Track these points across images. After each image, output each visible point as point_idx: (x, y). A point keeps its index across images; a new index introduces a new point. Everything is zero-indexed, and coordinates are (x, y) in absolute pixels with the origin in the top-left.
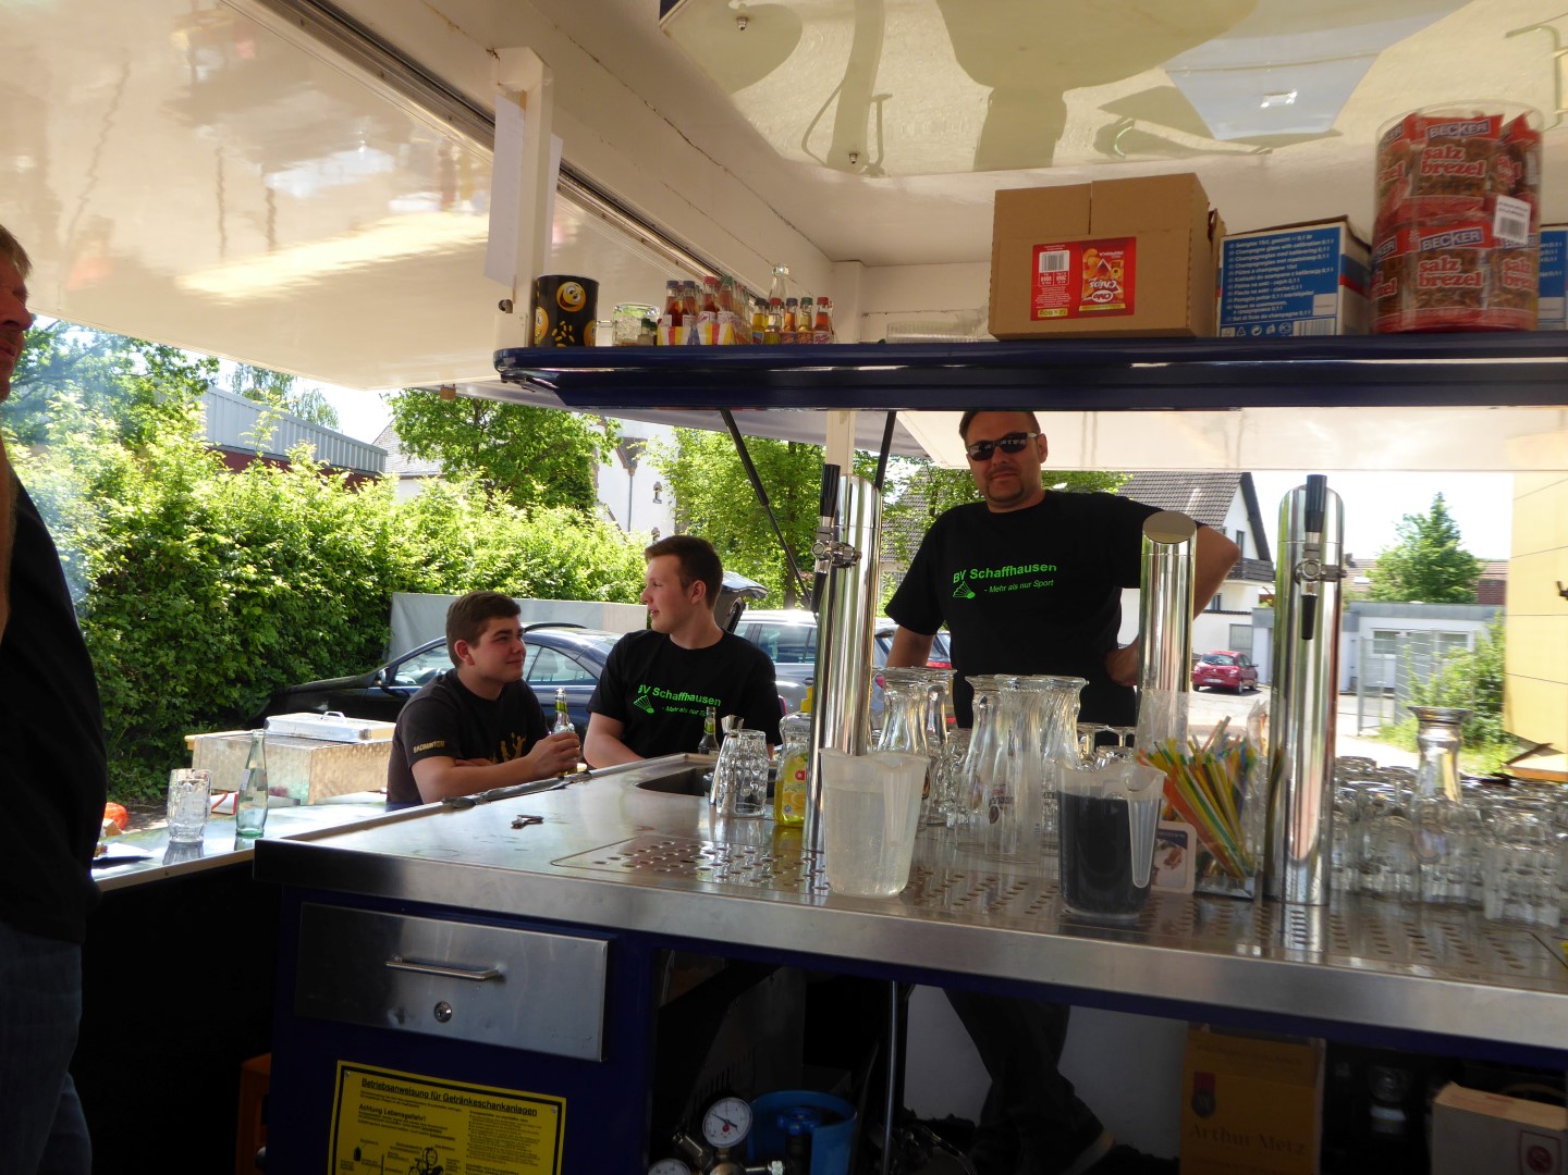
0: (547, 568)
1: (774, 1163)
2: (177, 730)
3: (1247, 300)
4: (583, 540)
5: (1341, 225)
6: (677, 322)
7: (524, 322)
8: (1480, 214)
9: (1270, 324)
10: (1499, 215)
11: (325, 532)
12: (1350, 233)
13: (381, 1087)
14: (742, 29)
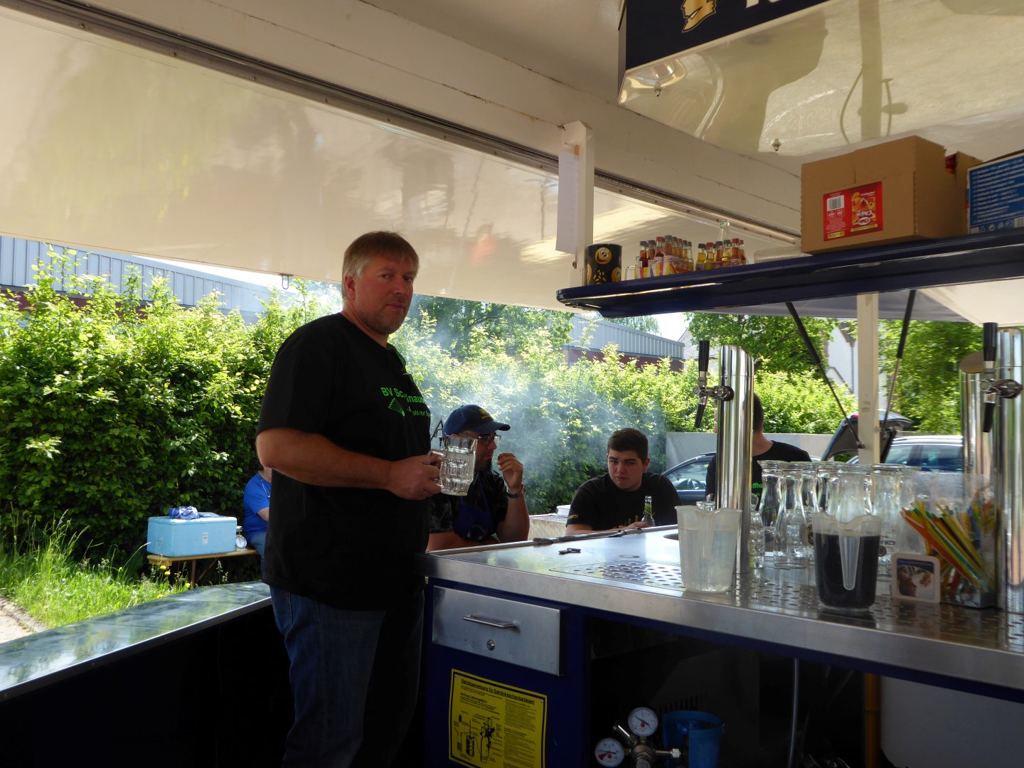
0: (770, 413)
1: (674, 750)
4: (797, 393)
9: (1000, 222)
11: (623, 396)
13: (469, 684)
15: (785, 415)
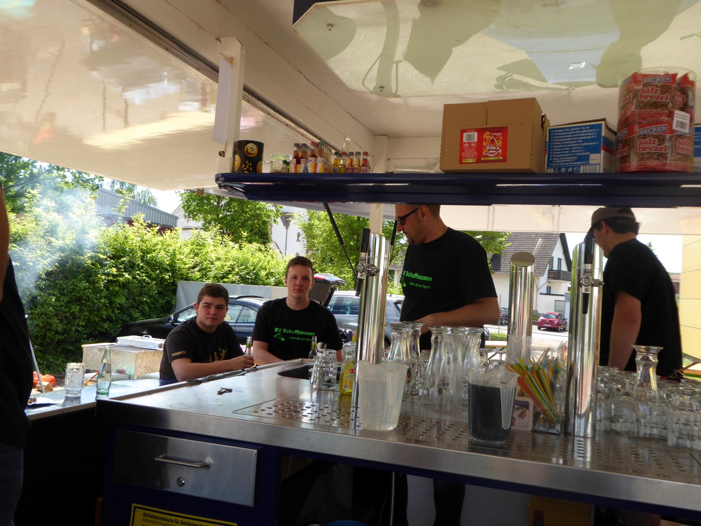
0: (247, 270)
2: (79, 342)
3: (559, 156)
4: (264, 258)
5: (603, 123)
6: (298, 162)
7: (230, 161)
8: (667, 119)
9: (570, 167)
10: (675, 119)
11: (148, 253)
12: (607, 127)
13: (152, 516)
14: (330, 30)
15: (257, 272)
